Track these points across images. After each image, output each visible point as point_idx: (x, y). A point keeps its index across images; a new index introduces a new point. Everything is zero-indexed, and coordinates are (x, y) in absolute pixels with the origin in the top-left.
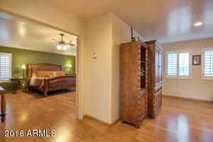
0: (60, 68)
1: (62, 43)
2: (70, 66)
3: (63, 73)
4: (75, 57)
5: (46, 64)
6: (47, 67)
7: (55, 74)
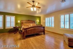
0: (34, 22)
1: (33, 6)
2: (38, 21)
3: (35, 24)
4: (40, 17)
5: (29, 20)
6: (29, 22)
7: (31, 25)
